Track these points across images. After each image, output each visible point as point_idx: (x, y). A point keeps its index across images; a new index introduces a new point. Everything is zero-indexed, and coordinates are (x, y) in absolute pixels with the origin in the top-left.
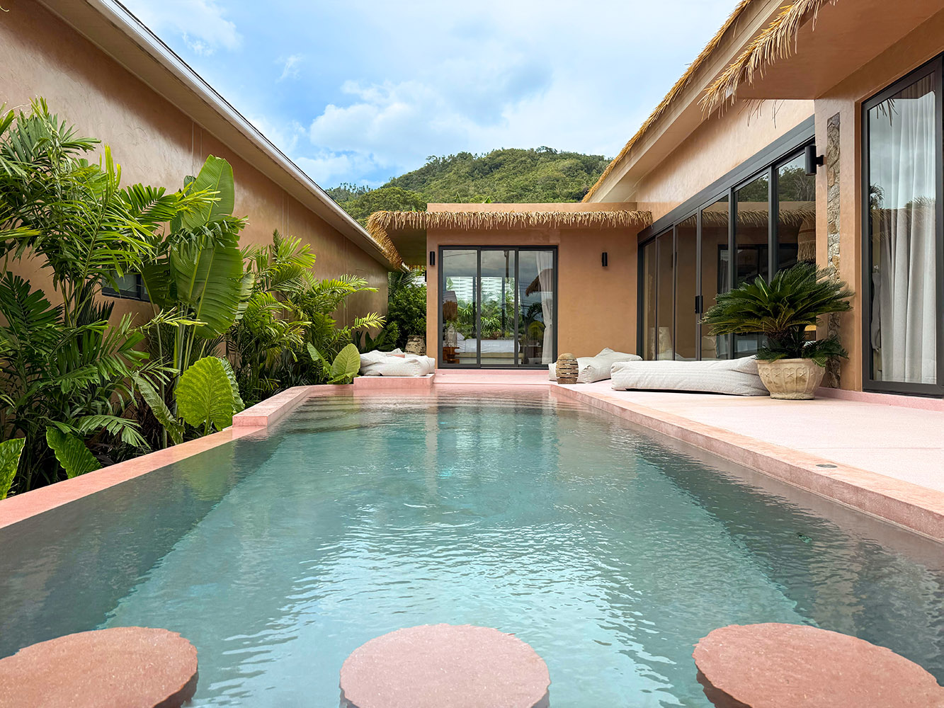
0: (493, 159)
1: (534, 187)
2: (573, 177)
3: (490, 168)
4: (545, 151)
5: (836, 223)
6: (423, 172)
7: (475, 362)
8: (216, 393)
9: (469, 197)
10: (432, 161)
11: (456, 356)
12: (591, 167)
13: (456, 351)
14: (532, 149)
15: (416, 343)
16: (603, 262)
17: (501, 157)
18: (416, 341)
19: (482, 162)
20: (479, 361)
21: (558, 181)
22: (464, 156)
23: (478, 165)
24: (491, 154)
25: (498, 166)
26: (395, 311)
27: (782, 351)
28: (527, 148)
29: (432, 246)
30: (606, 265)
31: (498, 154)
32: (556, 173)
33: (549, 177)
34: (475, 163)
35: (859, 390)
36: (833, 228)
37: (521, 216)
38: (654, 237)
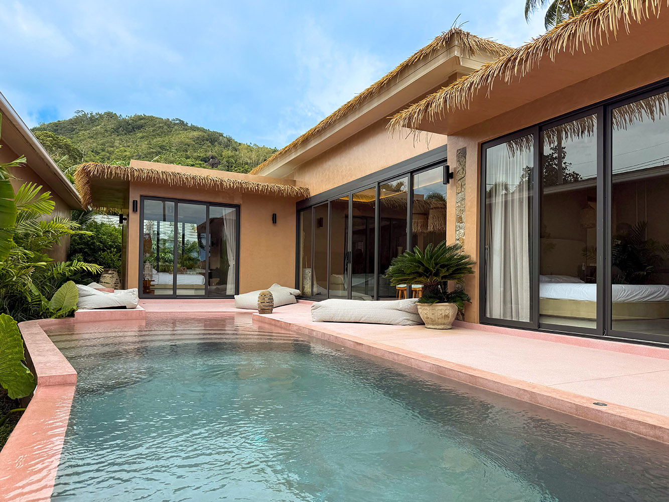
0: (136, 121)
1: (170, 148)
2: (200, 145)
3: (133, 128)
4: (178, 122)
5: (462, 216)
6: (73, 122)
7: (171, 292)
8: (8, 351)
9: (115, 148)
10: (80, 114)
11: (151, 287)
12: (214, 140)
13: (152, 283)
14: (169, 119)
15: (111, 275)
16: (273, 220)
17: (142, 121)
18: (110, 274)
19: (127, 123)
20: (175, 292)
21: (189, 146)
22: (110, 116)
23: (123, 124)
24: (133, 117)
25: (140, 127)
26: (78, 244)
27: (435, 298)
28: (164, 118)
29: (134, 196)
30: (276, 223)
31: (141, 118)
32: (187, 140)
33: (182, 143)
34: (120, 122)
35: (477, 323)
36: (460, 220)
37: (216, 181)
38: (311, 206)
